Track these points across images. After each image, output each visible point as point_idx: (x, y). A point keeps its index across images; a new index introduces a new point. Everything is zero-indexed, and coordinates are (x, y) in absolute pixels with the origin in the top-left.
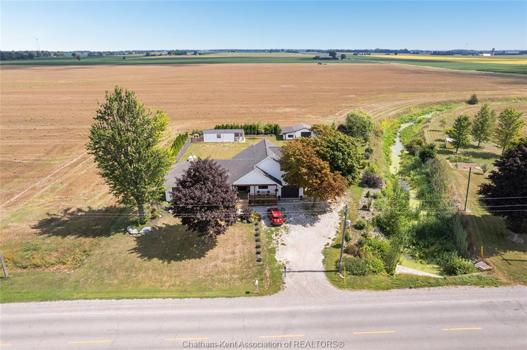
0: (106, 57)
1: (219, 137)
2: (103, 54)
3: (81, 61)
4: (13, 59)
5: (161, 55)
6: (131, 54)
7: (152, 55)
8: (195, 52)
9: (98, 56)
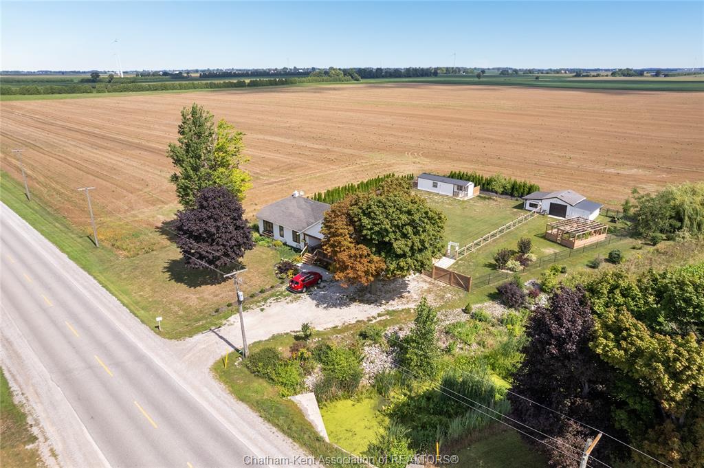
0: (524, 76)
1: (435, 186)
2: (520, 73)
3: (481, 80)
4: (418, 76)
5: (598, 75)
6: (558, 73)
7: (584, 76)
8: (658, 73)
9: (512, 74)
